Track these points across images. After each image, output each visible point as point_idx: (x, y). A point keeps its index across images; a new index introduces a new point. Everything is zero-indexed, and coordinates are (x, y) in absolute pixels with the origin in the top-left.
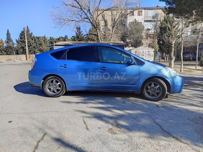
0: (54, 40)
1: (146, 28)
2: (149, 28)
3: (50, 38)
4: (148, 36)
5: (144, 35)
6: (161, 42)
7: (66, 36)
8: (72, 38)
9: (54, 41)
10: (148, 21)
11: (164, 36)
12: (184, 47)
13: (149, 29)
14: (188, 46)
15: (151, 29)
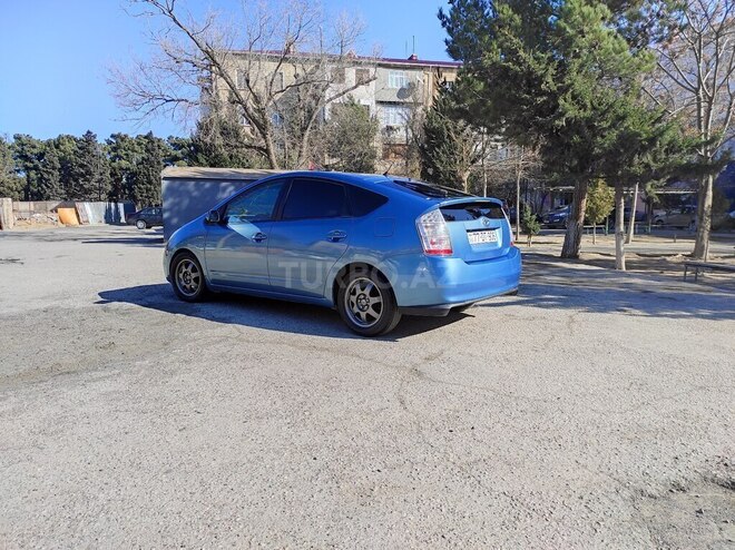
0: (34, 147)
1: (383, 125)
2: (391, 124)
3: (18, 138)
4: (390, 148)
5: (377, 144)
6: (430, 171)
7: (89, 132)
8: (110, 143)
9: (35, 151)
10: (390, 103)
11: (438, 153)
12: (488, 184)
13: (390, 129)
14: (501, 181)
15: (398, 128)
